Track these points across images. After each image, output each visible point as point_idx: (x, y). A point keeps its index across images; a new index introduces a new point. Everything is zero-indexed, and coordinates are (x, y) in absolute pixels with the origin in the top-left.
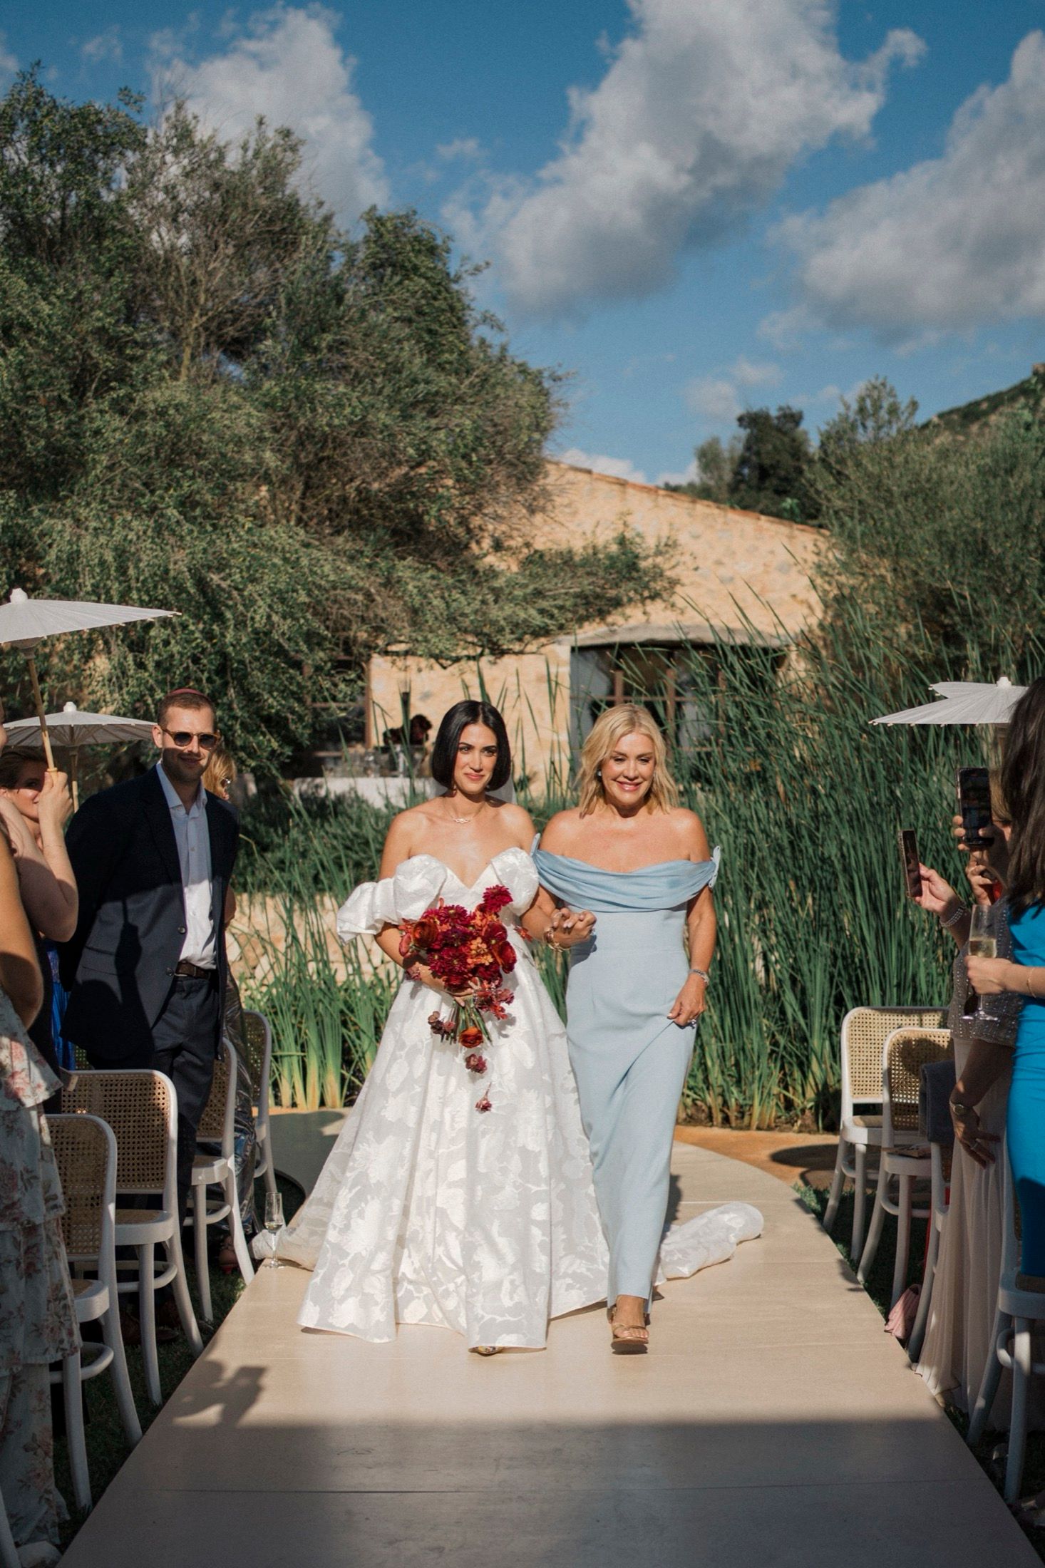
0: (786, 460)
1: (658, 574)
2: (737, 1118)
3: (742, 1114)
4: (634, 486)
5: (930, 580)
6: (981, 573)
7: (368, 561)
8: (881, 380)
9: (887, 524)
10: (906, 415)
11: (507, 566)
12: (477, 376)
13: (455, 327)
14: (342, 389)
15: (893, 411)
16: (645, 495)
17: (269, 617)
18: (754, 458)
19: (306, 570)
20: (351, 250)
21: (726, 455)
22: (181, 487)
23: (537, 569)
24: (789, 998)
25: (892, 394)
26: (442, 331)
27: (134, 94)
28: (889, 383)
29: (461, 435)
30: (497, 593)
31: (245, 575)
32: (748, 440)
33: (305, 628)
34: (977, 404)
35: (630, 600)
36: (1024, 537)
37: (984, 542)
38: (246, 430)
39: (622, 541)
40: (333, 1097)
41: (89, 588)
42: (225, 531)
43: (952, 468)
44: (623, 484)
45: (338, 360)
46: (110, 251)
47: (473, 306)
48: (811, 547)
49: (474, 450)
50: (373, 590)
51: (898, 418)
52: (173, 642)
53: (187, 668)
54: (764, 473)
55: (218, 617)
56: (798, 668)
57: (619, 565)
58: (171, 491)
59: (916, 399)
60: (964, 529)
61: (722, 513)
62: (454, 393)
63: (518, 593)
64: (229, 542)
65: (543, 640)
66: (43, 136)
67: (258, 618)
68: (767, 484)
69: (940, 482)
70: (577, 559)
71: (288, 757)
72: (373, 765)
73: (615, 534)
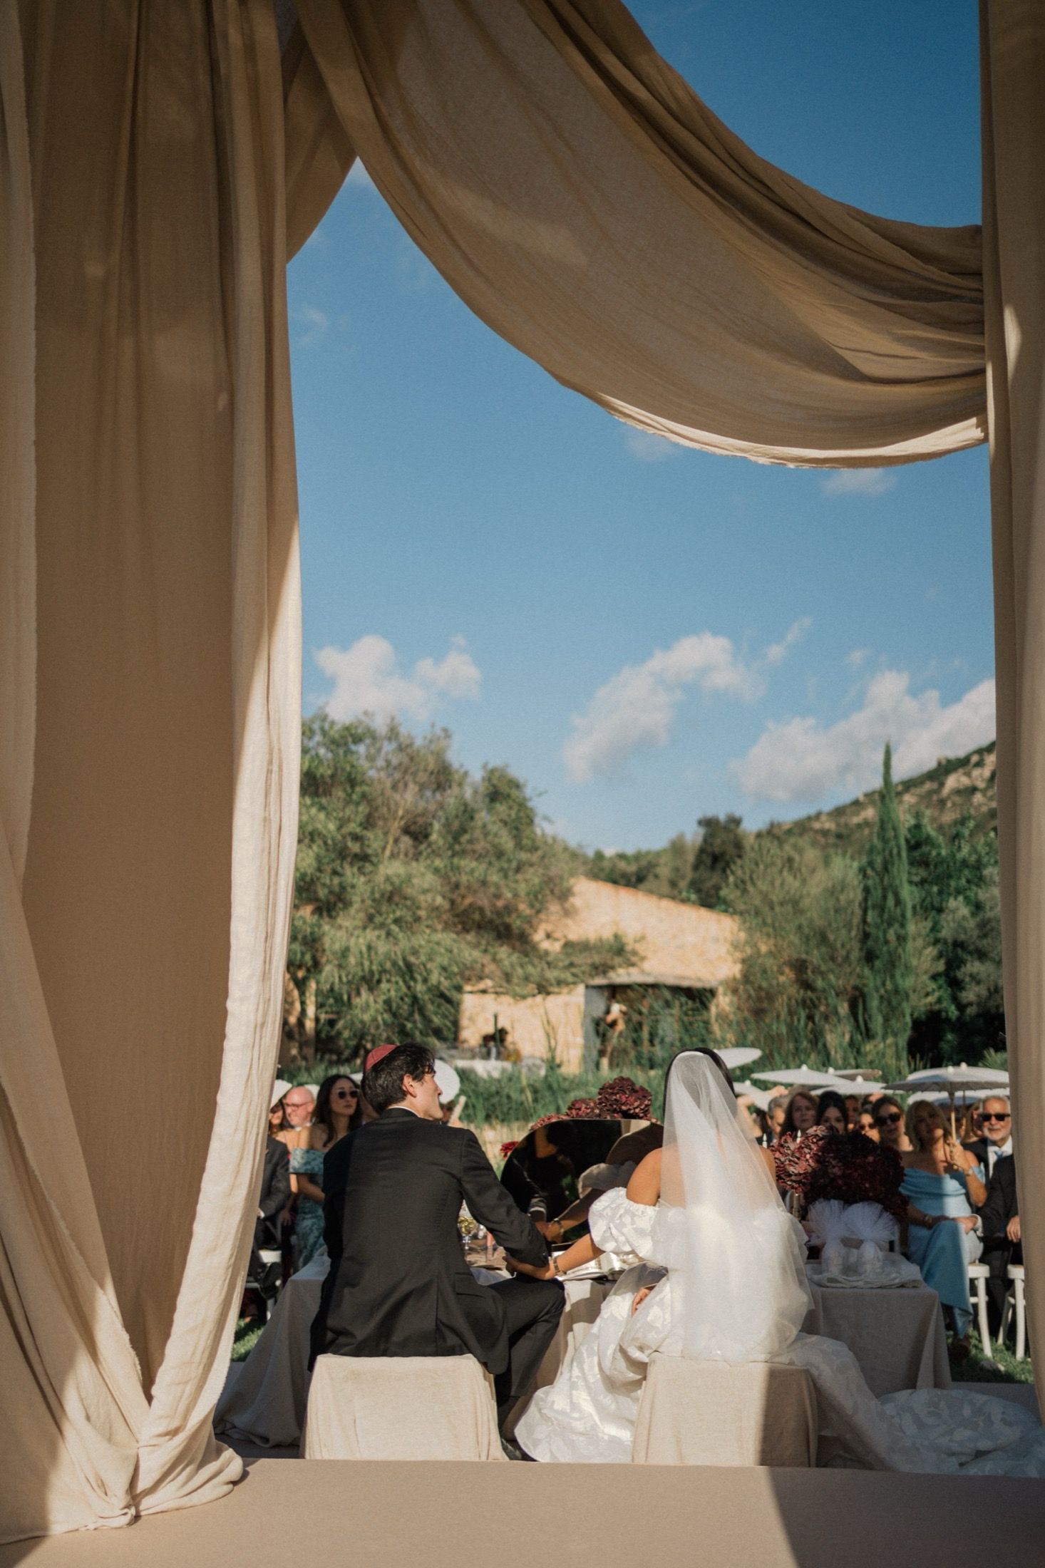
0: (731, 848)
1: (635, 953)
5: (795, 954)
7: (484, 948)
11: (554, 947)
12: (541, 852)
13: (529, 825)
14: (473, 863)
17: (438, 979)
18: (709, 848)
19: (456, 955)
20: (476, 787)
21: (690, 846)
22: (395, 913)
23: (570, 950)
26: (522, 828)
30: (549, 964)
31: (427, 957)
32: (705, 836)
35: (619, 965)
38: (427, 886)
39: (616, 936)
42: (417, 935)
46: (358, 792)
47: (538, 813)
50: (485, 962)
55: (414, 978)
56: (724, 998)
57: (614, 948)
62: (529, 862)
63: (561, 964)
65: (571, 987)
67: (433, 979)
69: (801, 897)
70: (591, 945)
73: (612, 932)
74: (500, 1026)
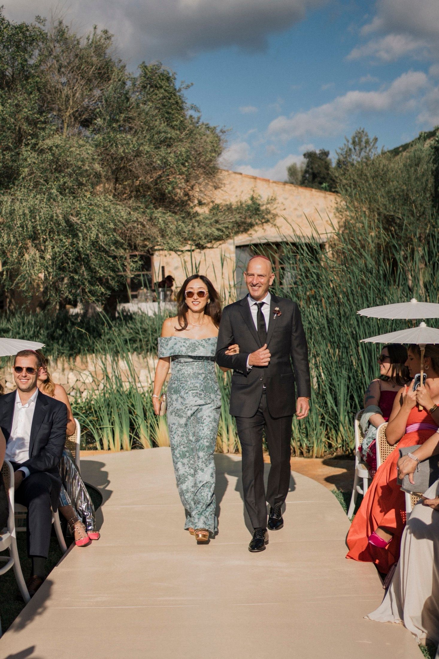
0: (324, 171)
1: (268, 212)
2: (306, 452)
3: (309, 451)
4: (260, 179)
5: (385, 212)
6: (405, 207)
7: (142, 210)
8: (362, 130)
9: (366, 189)
10: (373, 143)
11: (203, 211)
12: (188, 130)
13: (179, 110)
14: (129, 137)
15: (367, 142)
16: (264, 183)
17: (97, 235)
18: (310, 170)
19: (114, 215)
20: (134, 80)
21: (299, 169)
22: (60, 181)
23: (217, 212)
24: (329, 398)
25: (366, 135)
26: (173, 112)
27: (42, 18)
28: (365, 131)
29: (181, 155)
30: (199, 222)
31: (87, 217)
32: (308, 163)
33: (113, 239)
34: (398, 148)
35: (257, 224)
36: (424, 192)
37: (407, 194)
38: (87, 156)
39: (252, 198)
40: (127, 445)
41: (19, 225)
42: (79, 199)
43: (392, 165)
44: (255, 178)
45: (127, 125)
46: (31, 84)
47: (186, 101)
48: (334, 201)
49: (186, 161)
50: (145, 223)
51: (370, 145)
52: (56, 247)
53: (62, 258)
54: (314, 176)
55: (75, 236)
56: (329, 252)
57: (251, 209)
58: (55, 183)
59: (377, 137)
60: (398, 190)
61: (296, 189)
62: (178, 138)
63: (208, 222)
64: (80, 203)
65: (221, 242)
66: (4, 37)
67: (92, 235)
68: (316, 180)
69: (388, 171)
70: (233, 207)
71: (109, 295)
72: (149, 297)
73: (250, 196)
74: (166, 275)
